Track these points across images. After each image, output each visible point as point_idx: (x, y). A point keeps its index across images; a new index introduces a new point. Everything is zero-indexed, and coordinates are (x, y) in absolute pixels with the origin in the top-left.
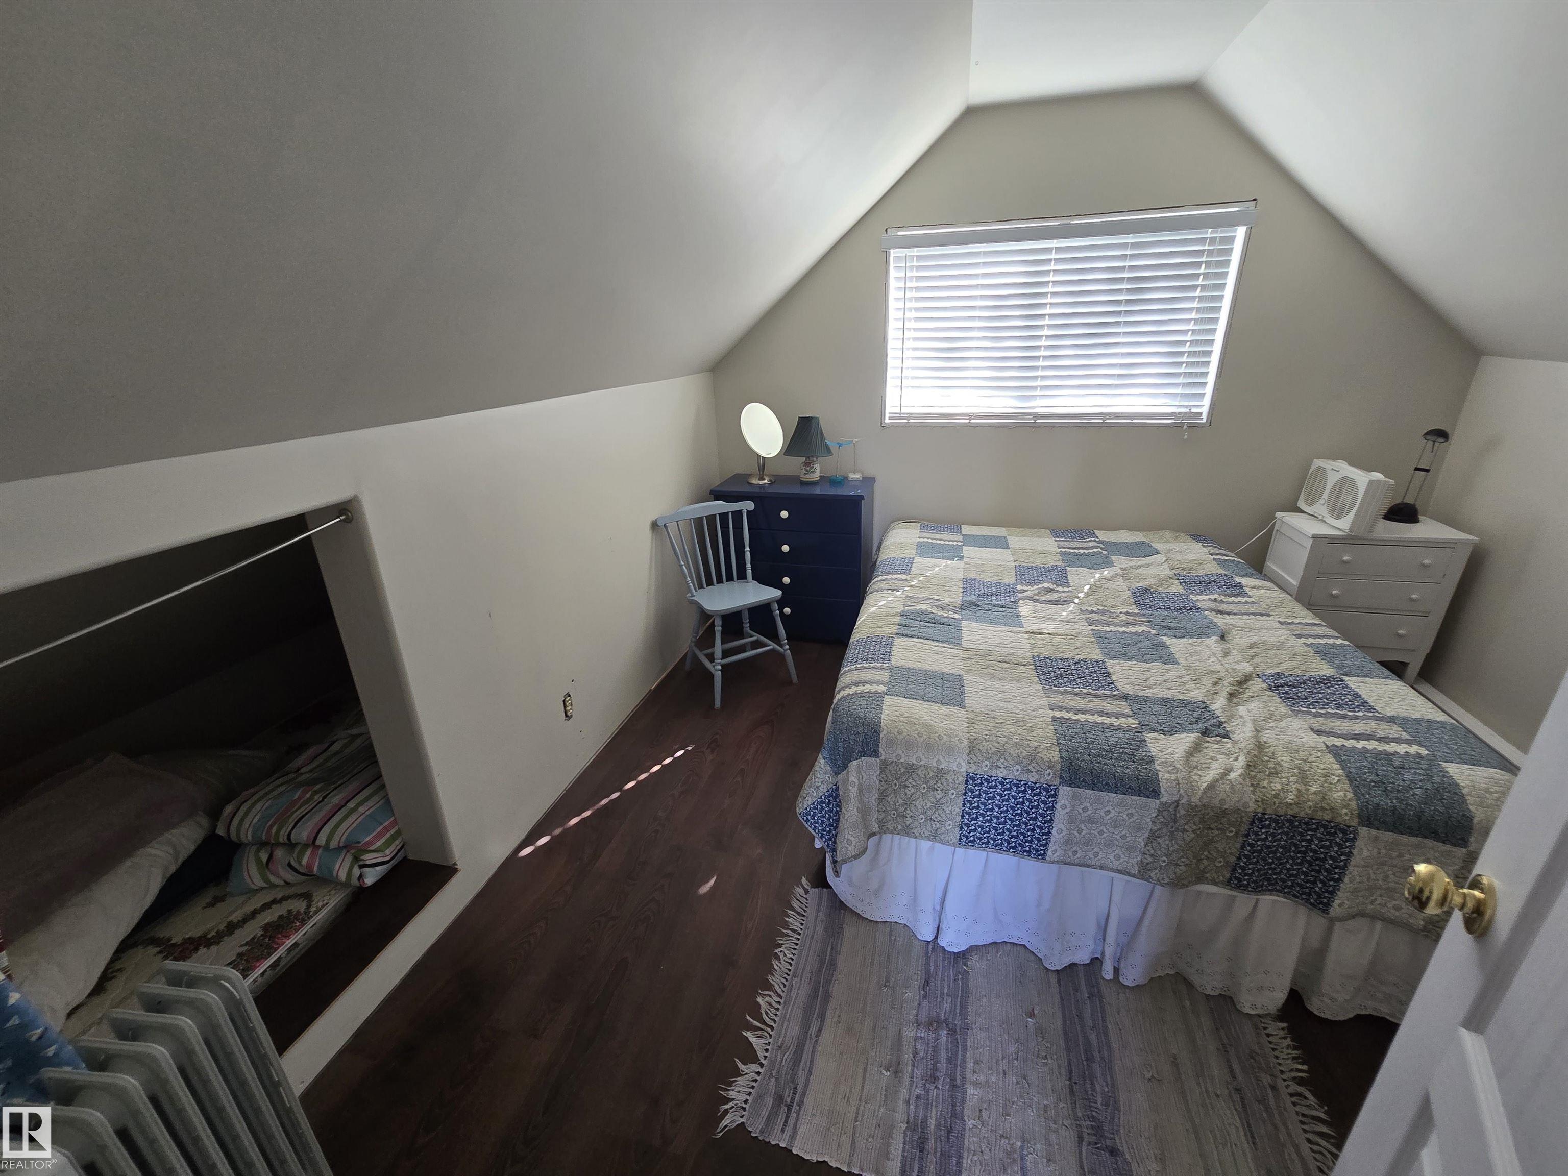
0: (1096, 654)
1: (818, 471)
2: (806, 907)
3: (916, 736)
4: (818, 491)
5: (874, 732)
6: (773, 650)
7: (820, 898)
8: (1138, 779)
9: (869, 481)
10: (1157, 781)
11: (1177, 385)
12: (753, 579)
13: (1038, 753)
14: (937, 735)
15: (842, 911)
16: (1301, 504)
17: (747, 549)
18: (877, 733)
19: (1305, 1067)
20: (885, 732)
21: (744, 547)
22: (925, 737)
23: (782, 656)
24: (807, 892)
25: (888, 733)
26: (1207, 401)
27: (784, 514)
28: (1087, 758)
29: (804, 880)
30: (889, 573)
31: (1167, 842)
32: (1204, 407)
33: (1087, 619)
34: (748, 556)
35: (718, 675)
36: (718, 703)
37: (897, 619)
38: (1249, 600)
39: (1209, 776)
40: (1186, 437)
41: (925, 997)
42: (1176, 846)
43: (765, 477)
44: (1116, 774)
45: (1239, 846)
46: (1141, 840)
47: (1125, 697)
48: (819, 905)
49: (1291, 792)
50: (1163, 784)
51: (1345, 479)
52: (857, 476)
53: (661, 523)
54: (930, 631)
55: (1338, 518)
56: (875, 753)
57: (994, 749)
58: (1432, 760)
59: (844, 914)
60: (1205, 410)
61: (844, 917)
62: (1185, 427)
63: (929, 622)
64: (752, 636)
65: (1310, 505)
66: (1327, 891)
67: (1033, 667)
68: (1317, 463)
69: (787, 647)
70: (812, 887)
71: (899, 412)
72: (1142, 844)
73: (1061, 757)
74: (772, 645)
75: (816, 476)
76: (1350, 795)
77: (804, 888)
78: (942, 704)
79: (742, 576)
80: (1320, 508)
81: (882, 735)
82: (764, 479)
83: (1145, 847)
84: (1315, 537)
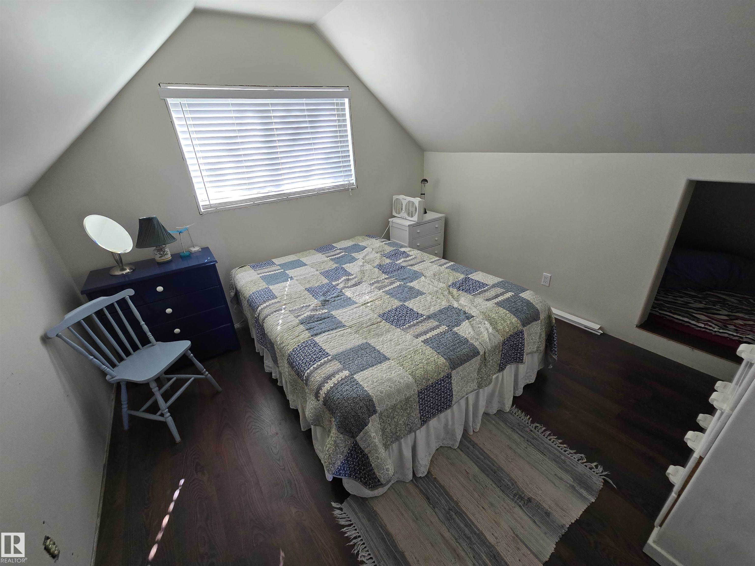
0: (396, 303)
1: (169, 253)
2: (349, 518)
3: (390, 389)
4: (174, 267)
5: (369, 401)
6: (195, 380)
7: (350, 506)
8: (471, 351)
9: (206, 250)
10: (475, 348)
11: (341, 171)
12: (156, 341)
13: (437, 362)
14: (397, 382)
15: (367, 502)
16: (394, 214)
17: (142, 323)
18: (371, 400)
19: (529, 417)
20: (375, 397)
21: (139, 323)
22: (393, 386)
23: (206, 380)
24: (341, 509)
25: (376, 397)
26: (353, 177)
27: (160, 289)
28: (452, 353)
29: (334, 504)
30: (265, 302)
31: (485, 369)
32: (353, 180)
33: (376, 287)
34: (145, 328)
35: (170, 421)
36: (178, 438)
37: (302, 327)
38: (412, 257)
39: (486, 336)
40: (351, 194)
41: (434, 508)
42: (488, 369)
43: (125, 267)
44: (465, 353)
45: (500, 356)
46: (476, 374)
47: (429, 317)
48: (354, 510)
49: (505, 327)
50: (478, 347)
51: (409, 201)
52: (196, 249)
53: (52, 335)
54: (323, 326)
55: (412, 217)
56: (375, 412)
57: (423, 372)
58: (516, 295)
59: (369, 502)
60: (354, 181)
61: (370, 504)
62: (350, 190)
63: (318, 321)
64: (170, 379)
65: (399, 214)
66: (521, 355)
67: (384, 321)
68: (395, 197)
69: (207, 373)
70: (341, 504)
71: (209, 203)
72: (476, 375)
73: (445, 359)
74: (193, 377)
75: (168, 257)
76: (516, 319)
77: (337, 508)
78: (380, 363)
79: (145, 342)
80: (404, 214)
81: (374, 400)
82: (125, 270)
83: (478, 376)
84: (409, 226)
